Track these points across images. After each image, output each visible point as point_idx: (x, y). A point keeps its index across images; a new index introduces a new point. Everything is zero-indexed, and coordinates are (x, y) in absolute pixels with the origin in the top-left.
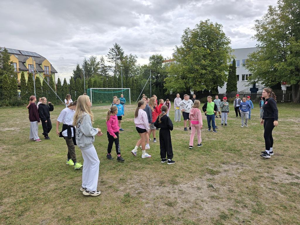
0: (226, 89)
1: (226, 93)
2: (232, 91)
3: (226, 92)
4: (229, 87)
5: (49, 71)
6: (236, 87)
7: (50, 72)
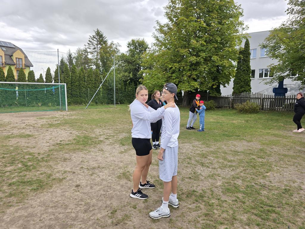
0: (233, 88)
1: (233, 96)
2: (243, 92)
3: (233, 93)
4: (238, 86)
5: (22, 65)
6: (249, 86)
7: (24, 65)
